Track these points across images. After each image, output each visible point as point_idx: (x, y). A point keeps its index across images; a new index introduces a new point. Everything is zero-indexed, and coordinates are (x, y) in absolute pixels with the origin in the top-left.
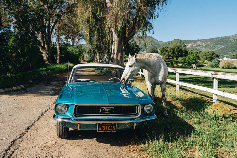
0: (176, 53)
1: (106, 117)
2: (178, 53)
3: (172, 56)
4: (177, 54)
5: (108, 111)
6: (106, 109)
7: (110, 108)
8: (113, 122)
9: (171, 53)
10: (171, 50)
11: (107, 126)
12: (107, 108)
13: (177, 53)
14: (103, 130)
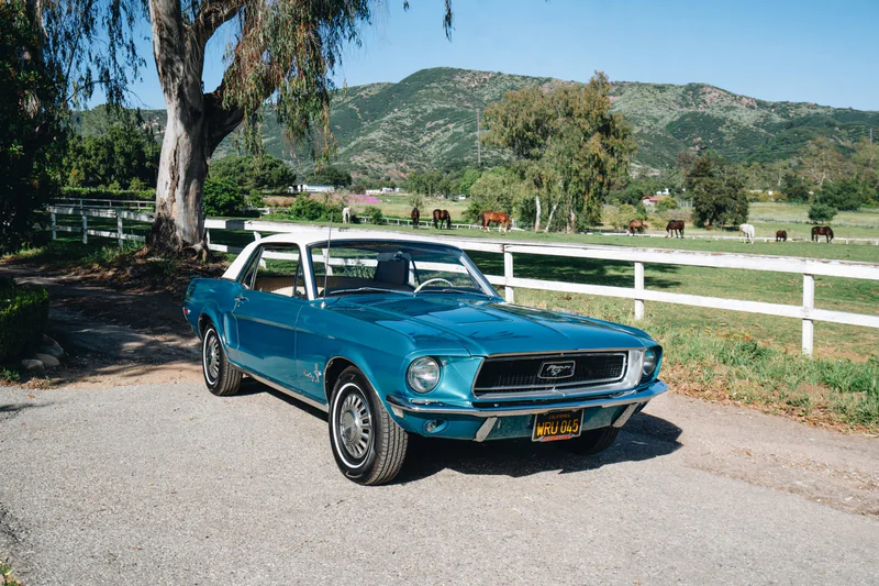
0: (118, 162)
1: (554, 392)
2: (128, 164)
3: (102, 172)
4: (122, 164)
5: (558, 375)
6: (555, 367)
7: (564, 365)
8: (573, 407)
9: (101, 162)
10: (97, 149)
11: (558, 419)
12: (557, 365)
13: (125, 163)
14: (547, 435)
